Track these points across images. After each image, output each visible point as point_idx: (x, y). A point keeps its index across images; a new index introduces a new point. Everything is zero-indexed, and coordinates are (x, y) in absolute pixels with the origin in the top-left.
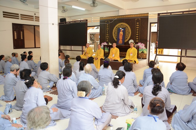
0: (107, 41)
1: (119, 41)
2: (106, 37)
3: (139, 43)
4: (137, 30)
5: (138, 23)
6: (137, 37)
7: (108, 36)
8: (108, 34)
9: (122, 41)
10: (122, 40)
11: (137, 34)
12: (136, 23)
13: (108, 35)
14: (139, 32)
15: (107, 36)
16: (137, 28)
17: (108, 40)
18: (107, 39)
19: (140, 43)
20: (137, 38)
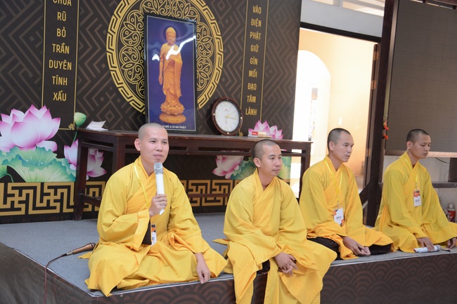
0: (59, 97)
1: (164, 107)
2: (53, 64)
3: (259, 124)
4: (254, 48)
5: (257, 10)
6: (252, 87)
7: (69, 57)
8: (69, 41)
9: (181, 108)
10: (182, 100)
11: (251, 73)
12: (250, 9)
13: (67, 50)
14: (260, 61)
15: (61, 57)
16: (252, 34)
17: (67, 90)
18: (62, 81)
19: (265, 124)
20: (253, 93)
